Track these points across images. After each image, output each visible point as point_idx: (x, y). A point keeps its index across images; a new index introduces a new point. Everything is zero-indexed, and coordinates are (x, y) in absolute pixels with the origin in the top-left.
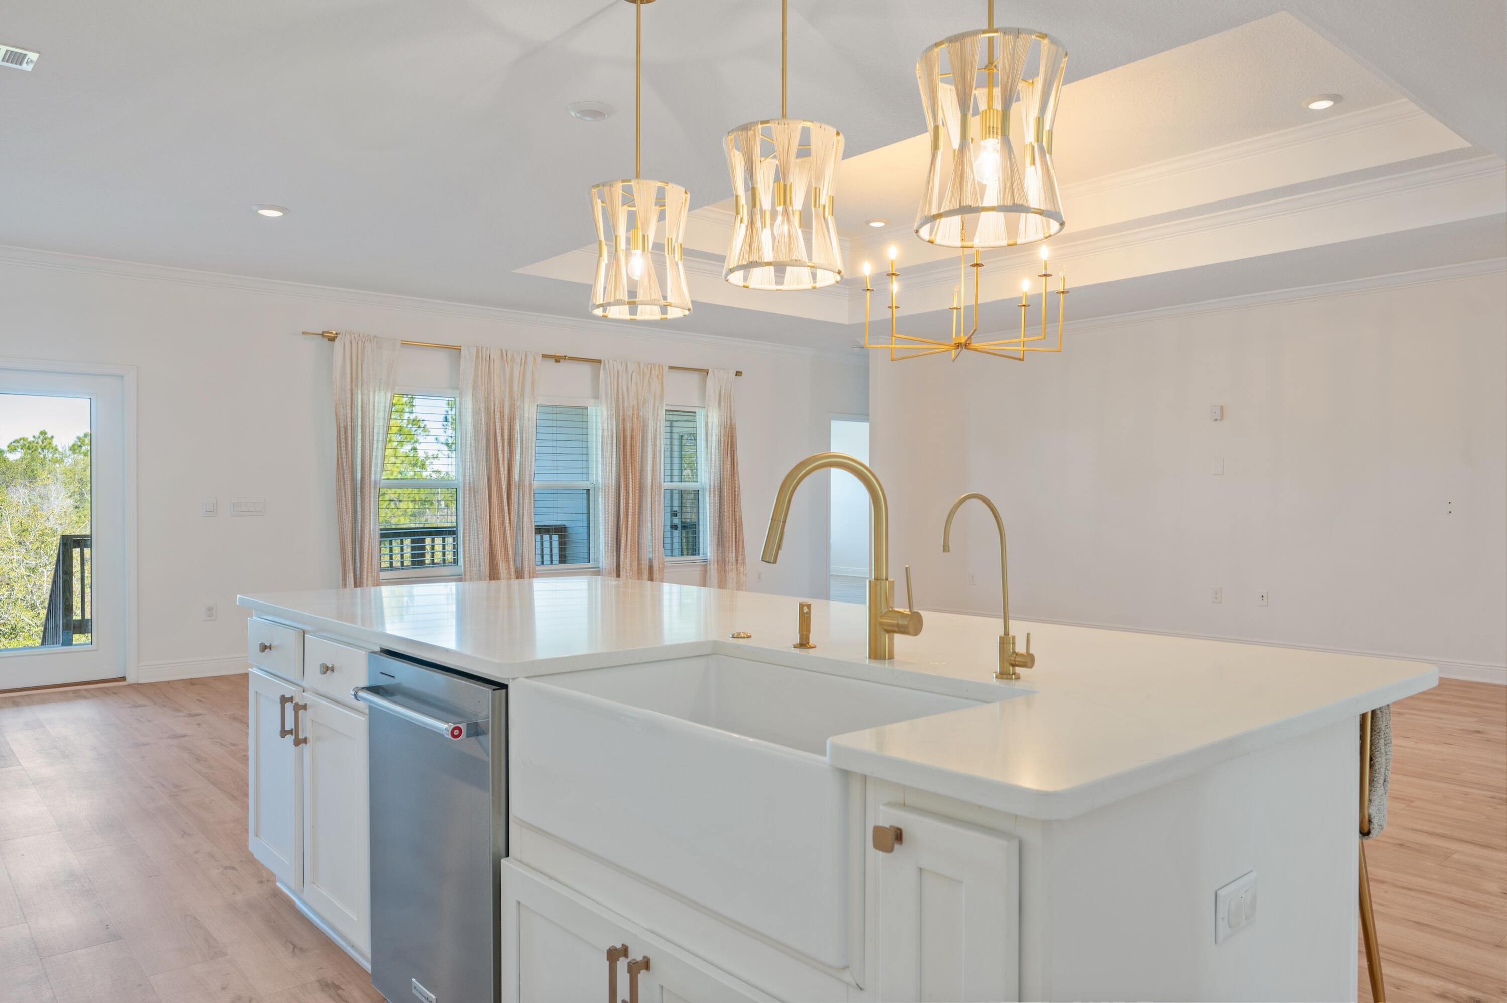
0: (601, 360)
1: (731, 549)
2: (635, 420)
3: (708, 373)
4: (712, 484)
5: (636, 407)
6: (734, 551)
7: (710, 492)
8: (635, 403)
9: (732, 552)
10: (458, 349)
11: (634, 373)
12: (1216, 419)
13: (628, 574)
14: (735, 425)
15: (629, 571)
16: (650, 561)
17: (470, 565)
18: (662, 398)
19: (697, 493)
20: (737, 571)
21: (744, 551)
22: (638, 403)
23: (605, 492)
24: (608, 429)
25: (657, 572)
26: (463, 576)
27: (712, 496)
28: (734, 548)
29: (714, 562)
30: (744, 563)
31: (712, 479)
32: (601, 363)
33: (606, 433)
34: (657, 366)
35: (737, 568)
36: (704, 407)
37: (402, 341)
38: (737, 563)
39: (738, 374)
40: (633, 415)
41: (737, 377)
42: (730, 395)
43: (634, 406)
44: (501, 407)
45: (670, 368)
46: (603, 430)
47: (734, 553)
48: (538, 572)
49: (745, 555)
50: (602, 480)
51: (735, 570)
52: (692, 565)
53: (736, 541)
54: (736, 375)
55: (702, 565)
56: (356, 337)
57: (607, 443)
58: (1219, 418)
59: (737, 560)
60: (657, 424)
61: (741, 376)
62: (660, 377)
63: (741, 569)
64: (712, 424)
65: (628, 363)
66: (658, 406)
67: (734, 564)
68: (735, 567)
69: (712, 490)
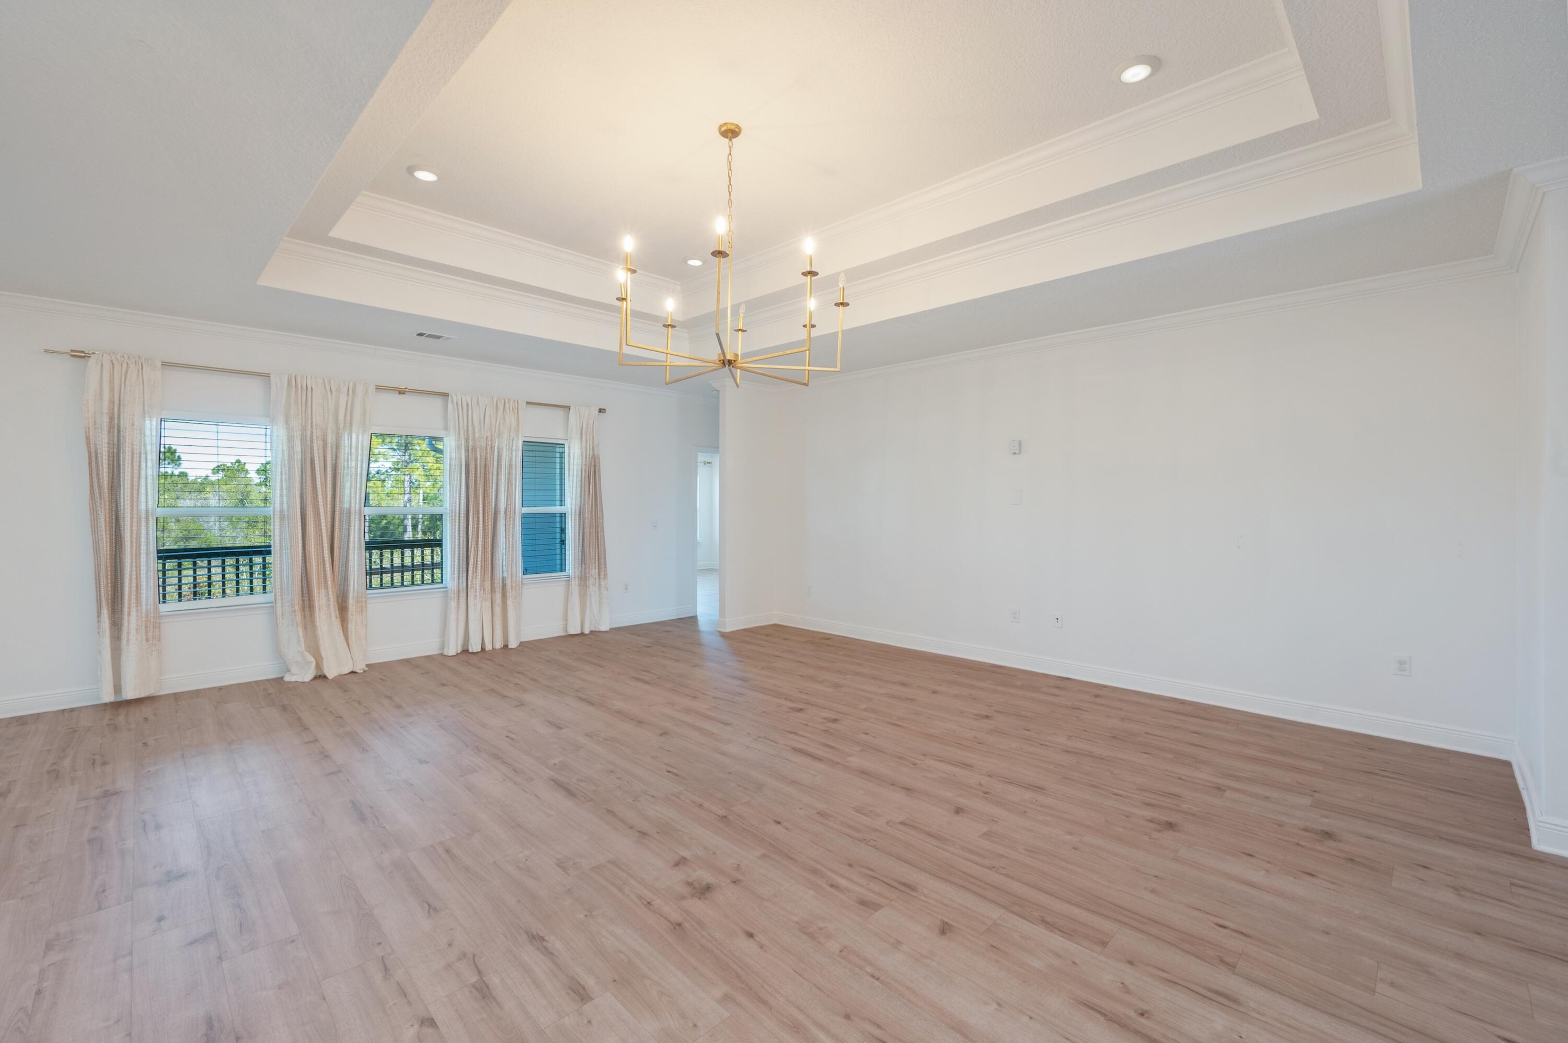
0: (448, 394)
1: (594, 565)
2: (489, 451)
3: (570, 409)
4: (573, 508)
5: (489, 439)
6: (597, 567)
7: (572, 515)
8: (489, 435)
9: (595, 568)
10: (267, 376)
11: (487, 407)
12: (1015, 453)
13: (478, 594)
14: (599, 456)
15: (478, 591)
16: (504, 579)
17: (282, 592)
18: (517, 430)
19: (563, 516)
20: (600, 585)
21: (605, 567)
22: (491, 435)
23: (452, 517)
24: (455, 459)
25: (510, 591)
26: (274, 604)
27: (573, 519)
28: (597, 565)
29: (575, 578)
30: (605, 578)
31: (574, 504)
32: (448, 396)
33: (453, 462)
34: (512, 401)
35: (599, 583)
36: (567, 439)
37: (162, 362)
38: (599, 578)
39: (601, 411)
40: (486, 445)
41: (601, 414)
42: (593, 430)
43: (487, 437)
44: (324, 435)
45: (528, 403)
46: (451, 459)
47: (597, 570)
48: (368, 596)
49: (606, 571)
50: (450, 506)
51: (597, 584)
52: (553, 581)
53: (598, 559)
54: (600, 412)
55: (566, 581)
56: (119, 358)
57: (454, 472)
58: (1017, 452)
59: (599, 575)
60: (512, 453)
61: (605, 412)
62: (516, 411)
63: (603, 583)
64: (574, 455)
65: (479, 397)
66: (513, 438)
67: (597, 579)
68: (597, 582)
69: (573, 514)
